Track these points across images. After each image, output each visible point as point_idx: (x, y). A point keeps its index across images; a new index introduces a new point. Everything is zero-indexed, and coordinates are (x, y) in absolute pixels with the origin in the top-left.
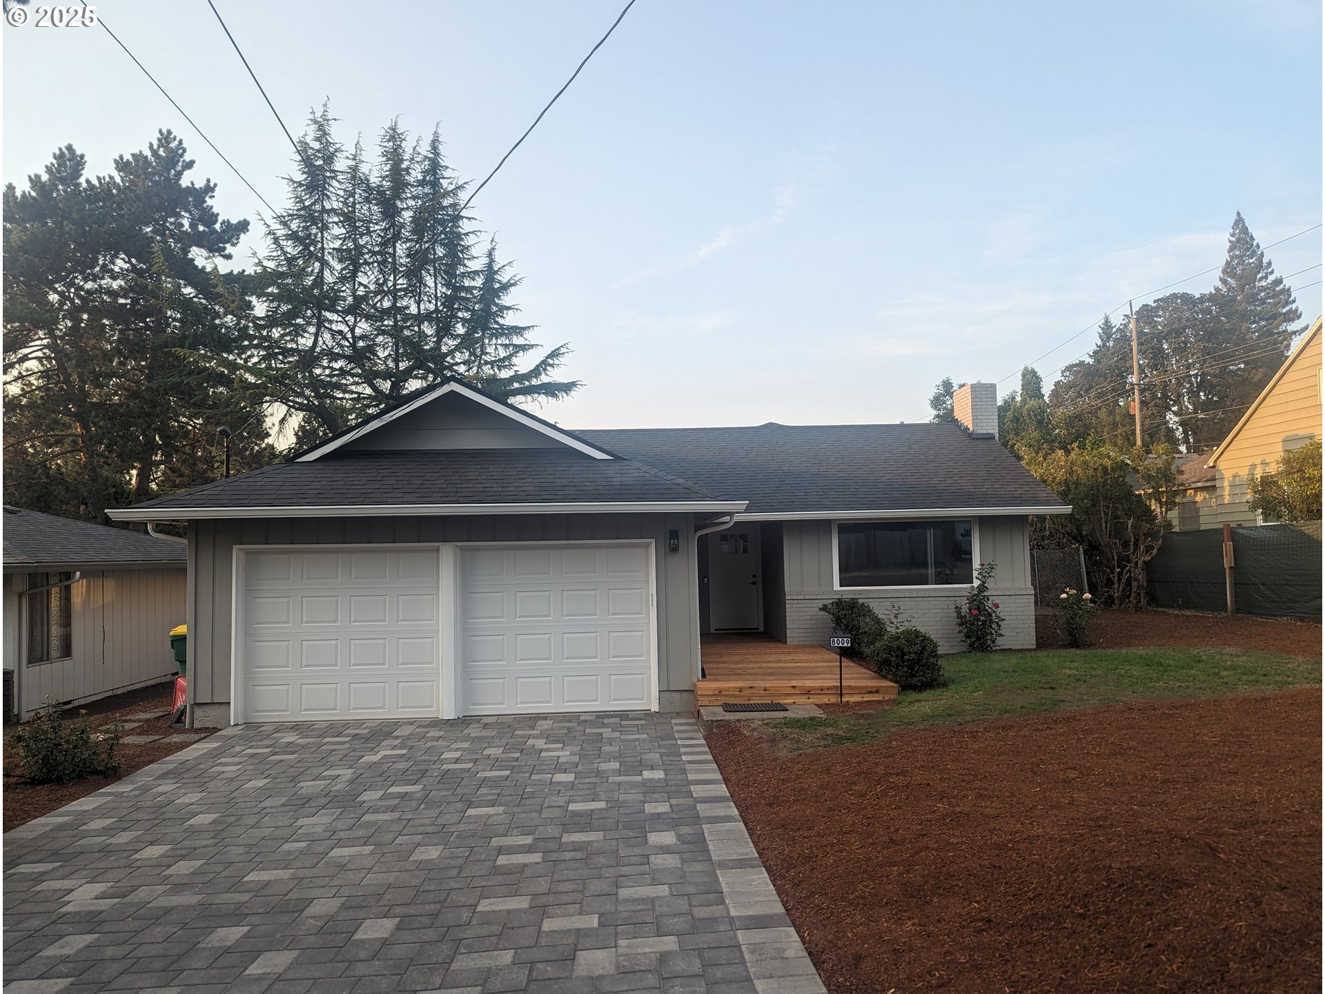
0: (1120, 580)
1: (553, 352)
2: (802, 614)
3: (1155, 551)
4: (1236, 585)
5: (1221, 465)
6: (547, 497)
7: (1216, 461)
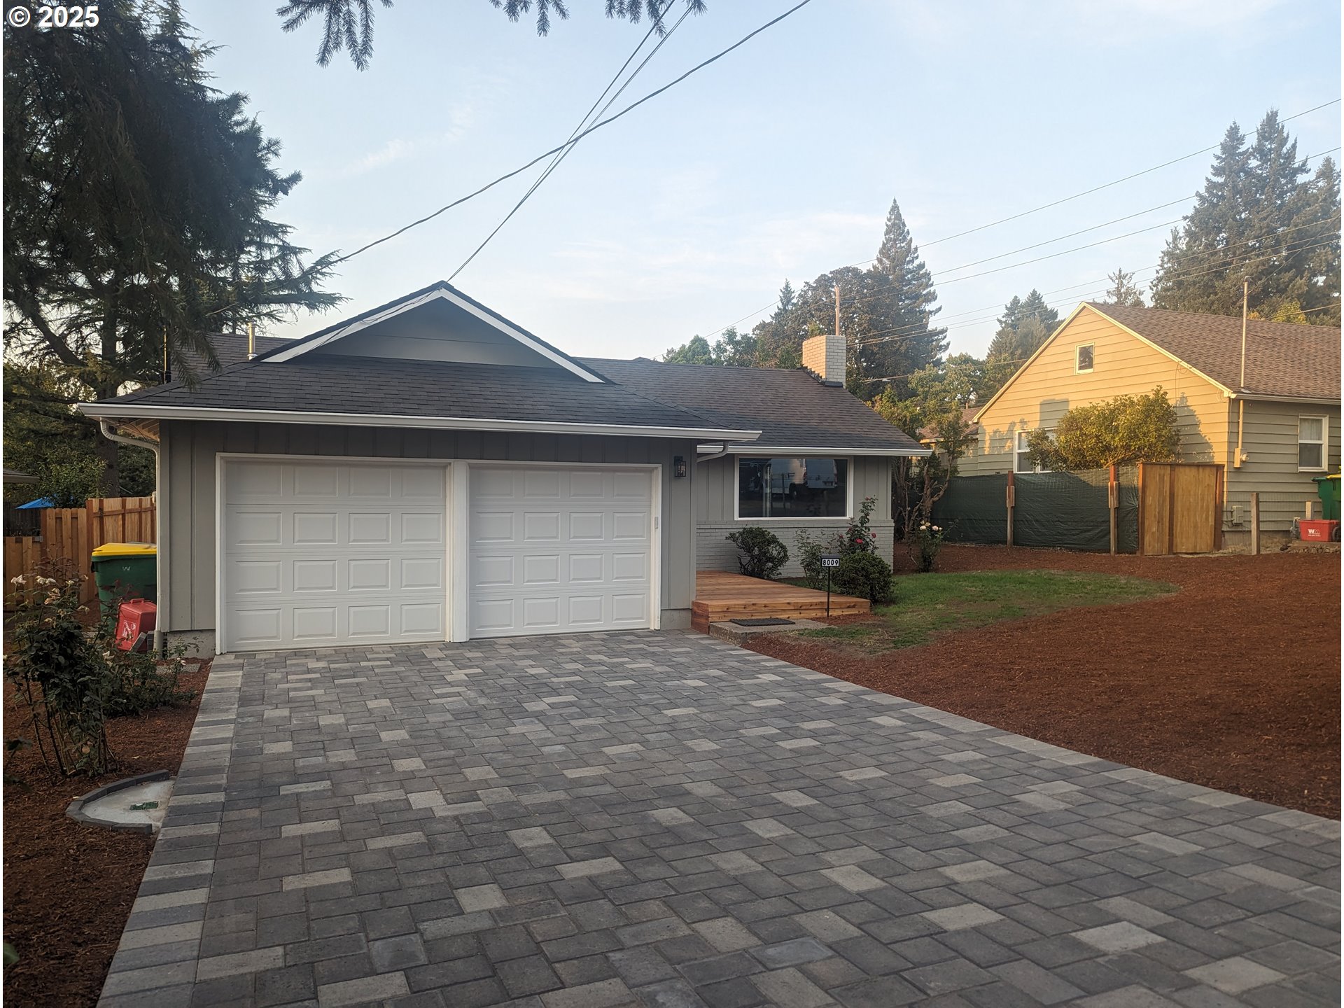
0: (910, 517)
2: (707, 542)
3: (941, 493)
4: (1014, 521)
5: (984, 422)
6: (570, 417)
7: (979, 418)
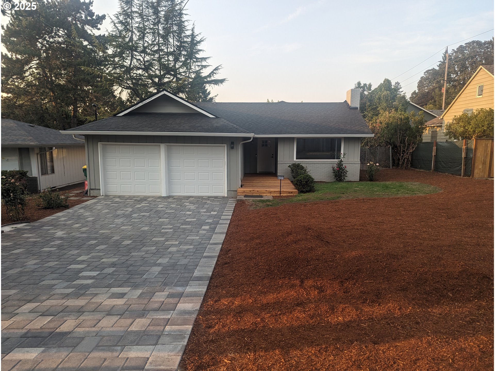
0: (402, 158)
1: (216, 68)
2: (283, 168)
3: (414, 149)
4: (436, 162)
5: (445, 118)
7: (443, 117)
